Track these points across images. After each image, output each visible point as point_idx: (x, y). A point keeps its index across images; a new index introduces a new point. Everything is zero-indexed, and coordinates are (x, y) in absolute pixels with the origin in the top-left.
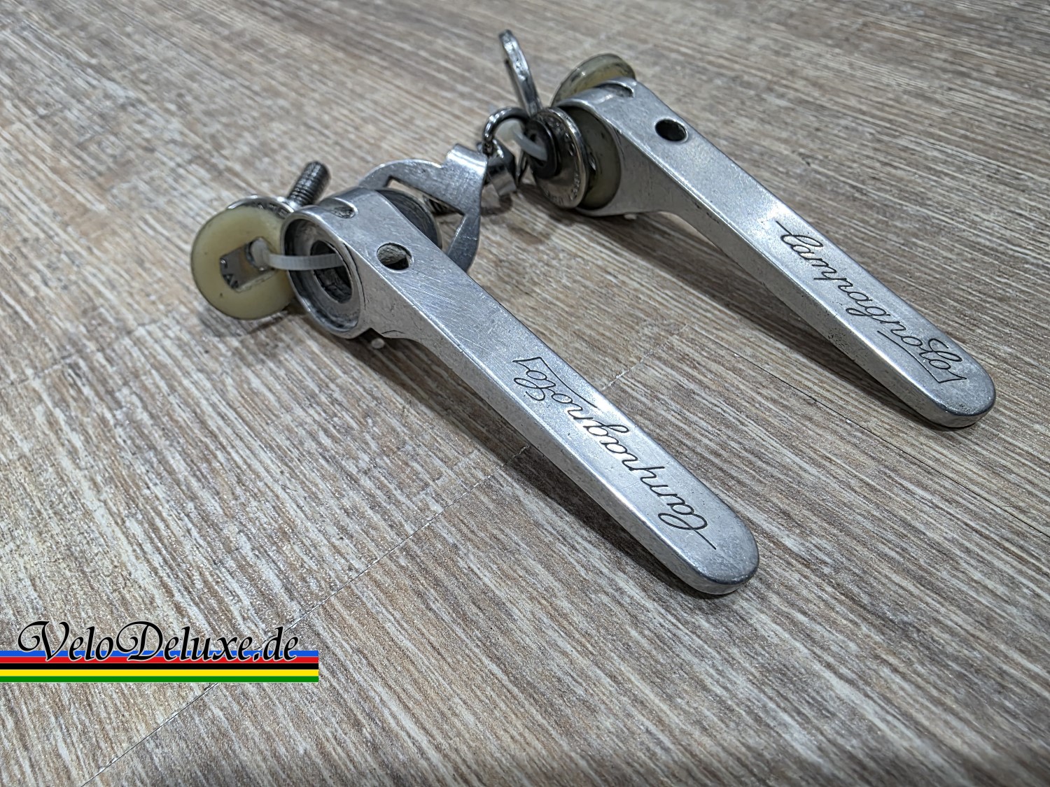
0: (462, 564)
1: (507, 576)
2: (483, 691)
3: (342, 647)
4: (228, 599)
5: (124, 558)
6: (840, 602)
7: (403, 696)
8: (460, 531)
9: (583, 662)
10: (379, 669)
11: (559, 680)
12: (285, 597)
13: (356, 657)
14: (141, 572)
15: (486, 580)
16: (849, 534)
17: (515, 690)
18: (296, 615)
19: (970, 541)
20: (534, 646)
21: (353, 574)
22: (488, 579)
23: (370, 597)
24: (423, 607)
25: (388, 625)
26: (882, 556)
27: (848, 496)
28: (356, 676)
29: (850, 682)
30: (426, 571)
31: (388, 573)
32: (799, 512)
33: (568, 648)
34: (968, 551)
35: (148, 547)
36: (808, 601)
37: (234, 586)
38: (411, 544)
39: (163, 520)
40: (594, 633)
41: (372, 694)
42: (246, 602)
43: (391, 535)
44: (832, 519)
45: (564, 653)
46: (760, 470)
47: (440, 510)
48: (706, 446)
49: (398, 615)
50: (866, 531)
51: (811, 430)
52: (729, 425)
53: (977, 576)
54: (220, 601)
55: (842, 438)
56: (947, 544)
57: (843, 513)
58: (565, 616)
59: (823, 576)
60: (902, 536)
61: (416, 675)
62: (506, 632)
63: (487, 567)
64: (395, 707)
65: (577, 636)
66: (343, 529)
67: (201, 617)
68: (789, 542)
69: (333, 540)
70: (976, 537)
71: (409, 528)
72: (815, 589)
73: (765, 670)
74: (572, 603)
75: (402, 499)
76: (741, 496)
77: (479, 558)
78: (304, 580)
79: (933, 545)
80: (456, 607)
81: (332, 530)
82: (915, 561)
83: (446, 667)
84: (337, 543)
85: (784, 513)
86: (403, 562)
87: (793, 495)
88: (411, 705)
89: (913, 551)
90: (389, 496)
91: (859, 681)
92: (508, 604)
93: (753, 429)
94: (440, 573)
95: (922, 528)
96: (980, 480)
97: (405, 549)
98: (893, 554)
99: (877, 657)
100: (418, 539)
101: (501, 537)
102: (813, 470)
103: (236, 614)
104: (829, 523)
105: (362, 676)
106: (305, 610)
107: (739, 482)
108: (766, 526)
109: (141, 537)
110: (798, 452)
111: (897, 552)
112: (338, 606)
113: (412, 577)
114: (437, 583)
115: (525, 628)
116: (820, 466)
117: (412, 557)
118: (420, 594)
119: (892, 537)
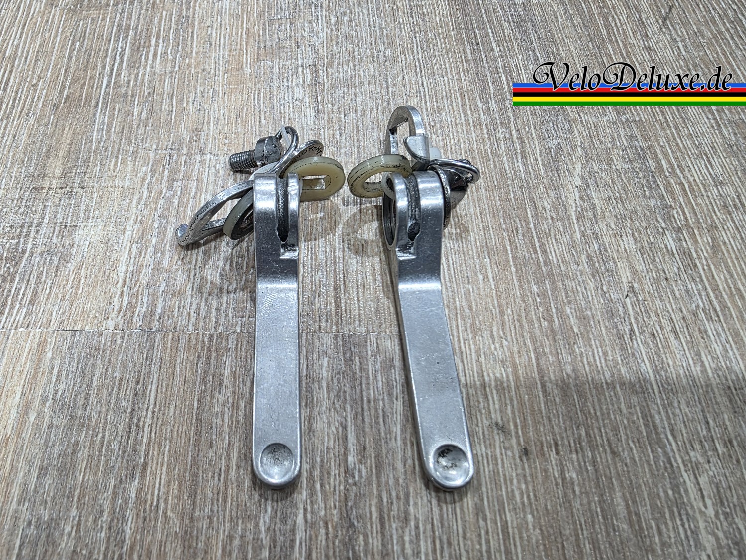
0: (224, 358)
1: (235, 377)
2: (185, 408)
3: (157, 352)
4: (139, 303)
5: (122, 259)
6: (340, 496)
7: (160, 386)
8: (237, 345)
9: (226, 429)
10: (162, 370)
11: (212, 427)
12: (156, 319)
13: (158, 360)
14: (122, 269)
15: (226, 372)
16: (378, 477)
17: (195, 417)
18: (154, 328)
19: (424, 525)
20: (216, 409)
21: (185, 330)
22: (227, 372)
23: (183, 342)
24: (196, 362)
25: (178, 358)
26: (380, 498)
27: (399, 465)
28: (152, 367)
30: (210, 350)
31: (197, 339)
32: (370, 451)
33: (226, 420)
34: (417, 527)
35: (132, 261)
36: (329, 484)
37: (145, 300)
38: (215, 336)
39: (145, 254)
40: (240, 423)
41: (151, 377)
42: (144, 309)
43: (212, 325)
44: (379, 467)
45: (223, 421)
46: (377, 423)
47: (239, 331)
48: (368, 395)
49: (185, 357)
50: (387, 483)
52: (390, 395)
54: (136, 302)
56: (412, 517)
57: (388, 468)
58: (238, 408)
59: (346, 481)
60: (398, 498)
61: (170, 383)
62: (212, 396)
63: (231, 367)
64: (154, 387)
65: (234, 419)
66: (199, 309)
67: (126, 303)
68: (350, 459)
69: (192, 310)
70: (429, 526)
71: (221, 328)
72: (337, 483)
74: (245, 406)
75: (230, 315)
76: (356, 425)
77: (232, 361)
78: (168, 317)
79: (407, 512)
80: (206, 372)
81: (195, 306)
82: (390, 510)
83: (182, 389)
84: (192, 313)
85: (364, 447)
86: (206, 339)
87: (377, 443)
88: (159, 391)
89: (395, 507)
90: (227, 309)
92: (224, 387)
93: (398, 405)
94: (214, 354)
95: (411, 503)
96: (466, 510)
97: (211, 336)
98: (385, 500)
100: (220, 335)
101: (249, 360)
102: (399, 442)
103: (137, 311)
104: (376, 467)
105: (154, 368)
106: (158, 329)
107: (363, 419)
108: (350, 445)
109: (133, 255)
111: (388, 502)
112: (170, 337)
113: (203, 348)
114: (209, 358)
115: (220, 400)
116: (405, 444)
117: (211, 341)
118: (199, 357)
119: (394, 494)
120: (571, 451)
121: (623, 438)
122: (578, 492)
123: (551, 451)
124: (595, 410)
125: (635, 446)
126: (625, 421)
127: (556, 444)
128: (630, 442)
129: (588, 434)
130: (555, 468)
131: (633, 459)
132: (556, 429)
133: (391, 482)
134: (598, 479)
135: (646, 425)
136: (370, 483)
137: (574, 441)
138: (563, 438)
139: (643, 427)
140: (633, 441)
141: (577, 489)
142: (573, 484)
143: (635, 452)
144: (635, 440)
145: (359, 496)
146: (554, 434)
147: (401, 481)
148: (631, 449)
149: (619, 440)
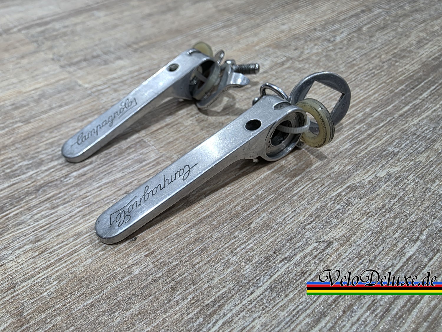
6: (52, 179)
16: (71, 187)
19: (55, 216)
26: (60, 193)
27: (84, 191)
29: (31, 175)
32: (83, 178)
34: (52, 214)
44: (77, 185)
46: (102, 173)
48: (116, 162)
50: (70, 191)
51: (114, 189)
52: (123, 169)
53: (43, 213)
55: (108, 197)
56: (56, 210)
57: (79, 188)
59: (61, 178)
60: (64, 199)
70: (55, 218)
72: (58, 175)
73: (43, 161)
76: (95, 167)
79: (58, 206)
82: (55, 199)
85: (85, 174)
87: (91, 178)
89: (58, 201)
91: (31, 177)
93: (120, 175)
95: (65, 206)
98: (60, 195)
99: (34, 182)
107: (100, 167)
110: (105, 184)
116: (98, 187)
119: (66, 197)
120: (153, 263)
121: (190, 289)
122: (125, 279)
123: (145, 252)
124: (198, 263)
125: (190, 301)
126: (206, 286)
127: (153, 252)
128: (191, 296)
129: (175, 267)
130: (135, 259)
131: (178, 303)
132: (163, 248)
133: (72, 193)
134: (144, 287)
135: (215, 301)
136: (65, 186)
137: (163, 261)
138: (160, 254)
139: (212, 299)
140: (193, 298)
141: (128, 277)
142: (129, 274)
143: (185, 302)
144: (196, 299)
145: (56, 185)
146: (159, 248)
147: (75, 196)
148: (185, 299)
149: (187, 288)
